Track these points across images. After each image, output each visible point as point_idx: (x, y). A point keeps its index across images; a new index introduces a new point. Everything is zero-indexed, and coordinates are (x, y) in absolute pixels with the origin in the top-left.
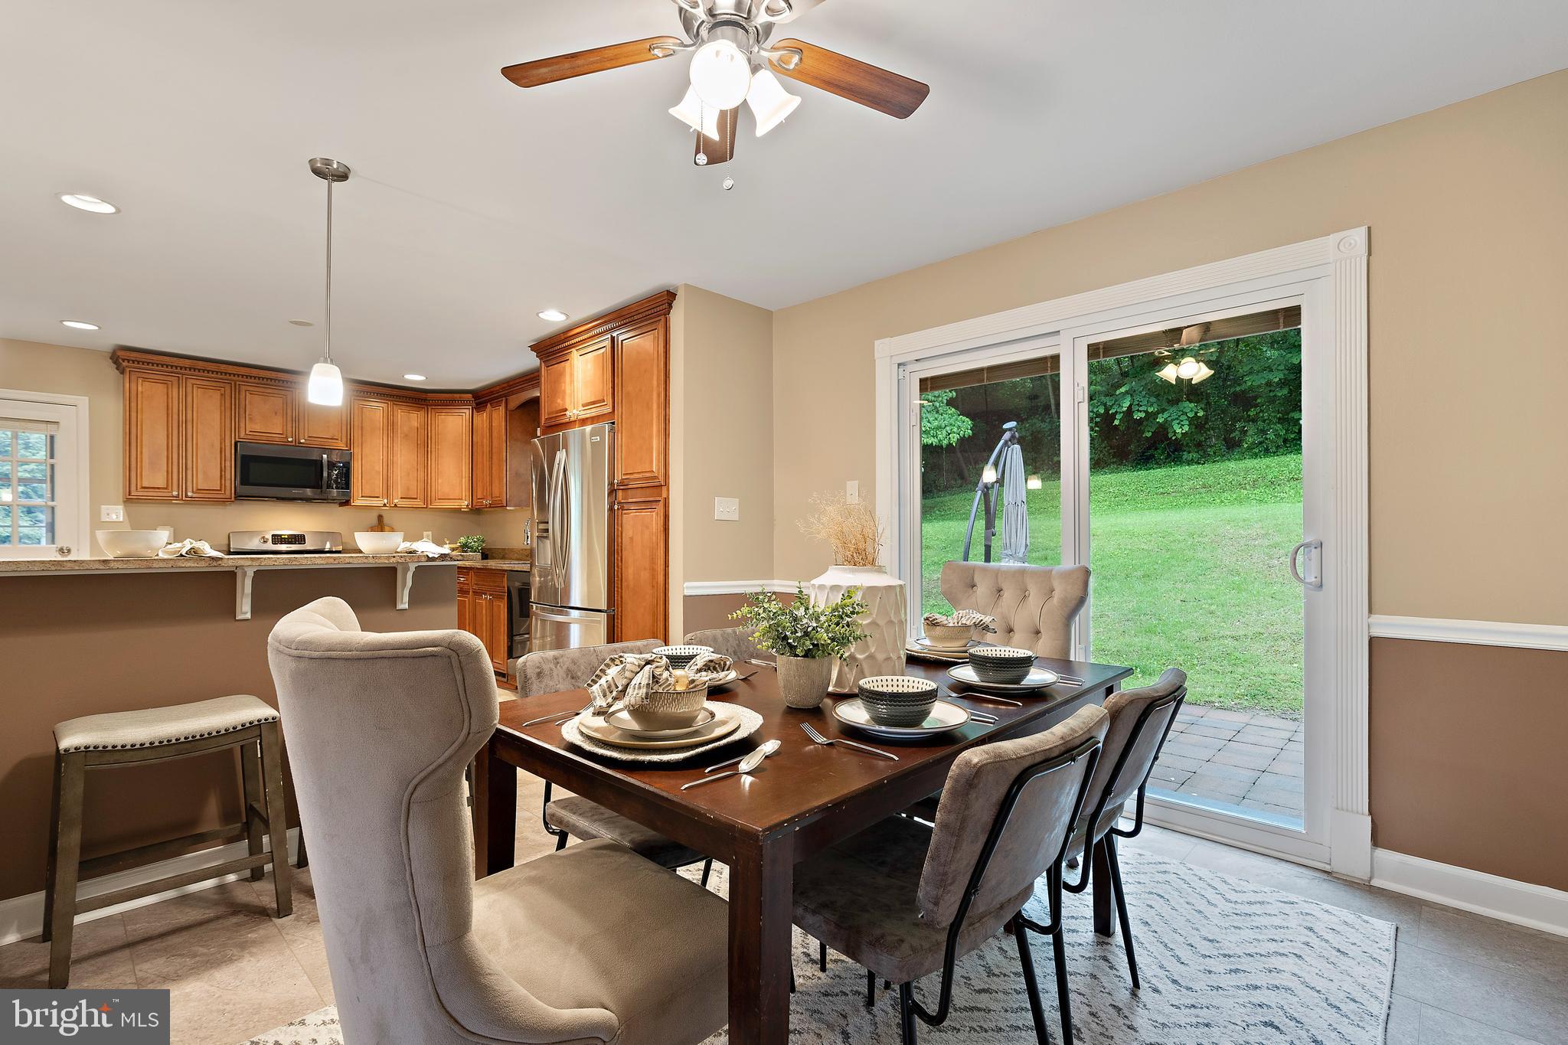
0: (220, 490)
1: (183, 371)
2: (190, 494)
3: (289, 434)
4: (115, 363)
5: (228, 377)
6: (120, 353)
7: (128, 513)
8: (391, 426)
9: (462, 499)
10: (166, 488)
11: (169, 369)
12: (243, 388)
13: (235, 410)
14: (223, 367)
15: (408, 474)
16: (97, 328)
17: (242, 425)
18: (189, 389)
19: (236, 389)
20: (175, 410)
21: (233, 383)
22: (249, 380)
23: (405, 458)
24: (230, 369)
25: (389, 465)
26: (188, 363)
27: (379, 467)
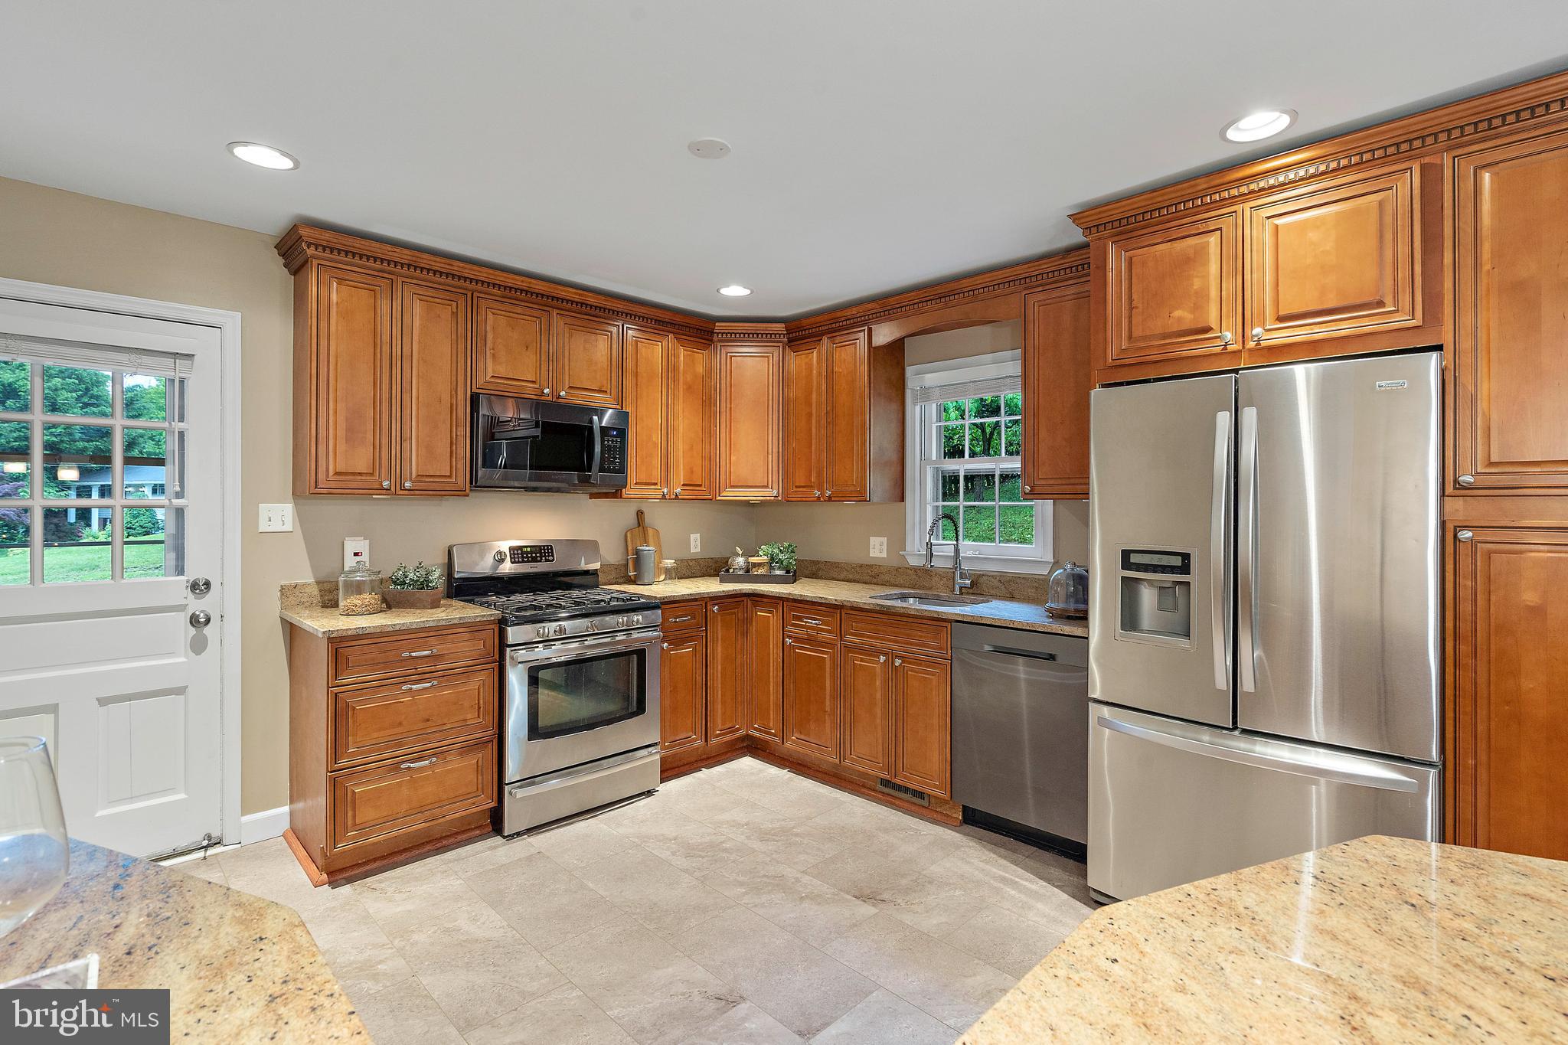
0: (450, 477)
1: (398, 270)
2: (408, 485)
3: (544, 383)
4: (283, 255)
5: (461, 283)
6: (304, 232)
7: (301, 518)
8: (670, 369)
9: (767, 487)
10: (372, 474)
11: (378, 265)
12: (483, 304)
13: (472, 343)
14: (457, 267)
15: (691, 448)
17: (481, 365)
18: (407, 302)
19: (473, 308)
20: (386, 338)
21: (469, 295)
22: (491, 290)
23: (686, 422)
24: (469, 271)
25: (668, 431)
26: (406, 256)
27: (656, 438)
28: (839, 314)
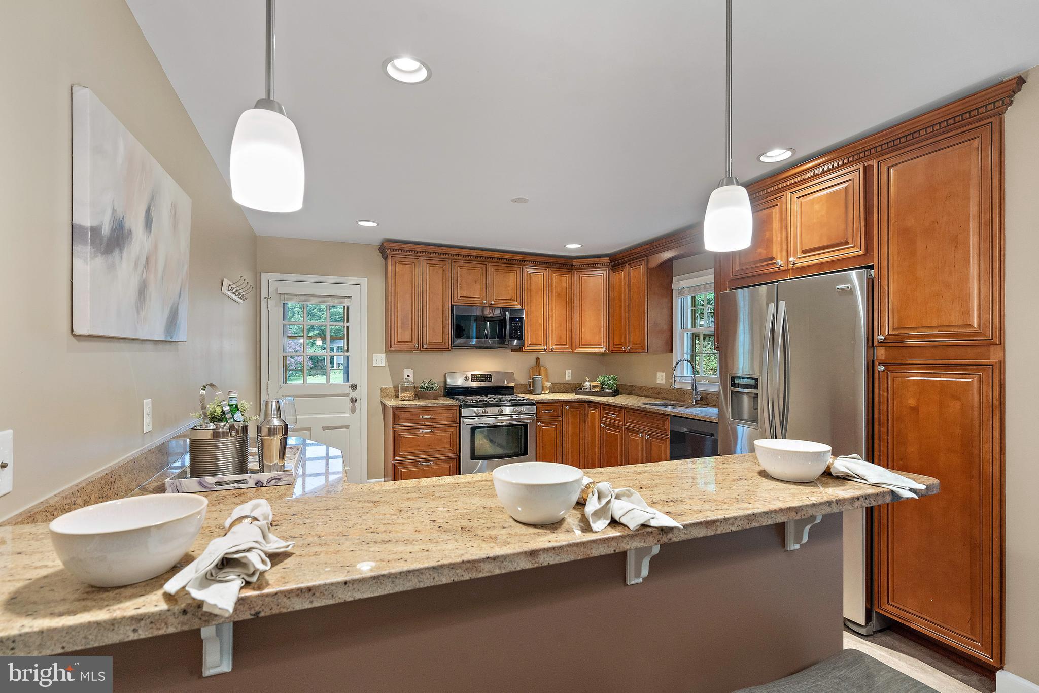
0: (442, 342)
1: (421, 254)
2: (425, 346)
3: (484, 298)
4: (381, 253)
5: (447, 257)
6: (386, 244)
7: (388, 360)
8: (549, 286)
9: (601, 345)
10: (411, 342)
11: (413, 254)
12: (456, 264)
13: (451, 282)
14: (445, 250)
15: (560, 326)
16: (376, 225)
17: (456, 292)
18: (425, 268)
19: (452, 266)
20: (417, 284)
21: (450, 261)
22: (460, 258)
23: (557, 312)
24: (450, 251)
25: (547, 319)
26: (424, 248)
27: (541, 321)
28: (633, 252)
